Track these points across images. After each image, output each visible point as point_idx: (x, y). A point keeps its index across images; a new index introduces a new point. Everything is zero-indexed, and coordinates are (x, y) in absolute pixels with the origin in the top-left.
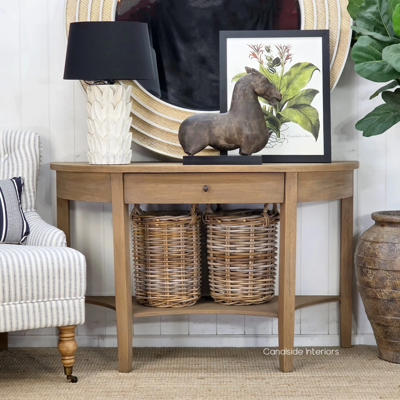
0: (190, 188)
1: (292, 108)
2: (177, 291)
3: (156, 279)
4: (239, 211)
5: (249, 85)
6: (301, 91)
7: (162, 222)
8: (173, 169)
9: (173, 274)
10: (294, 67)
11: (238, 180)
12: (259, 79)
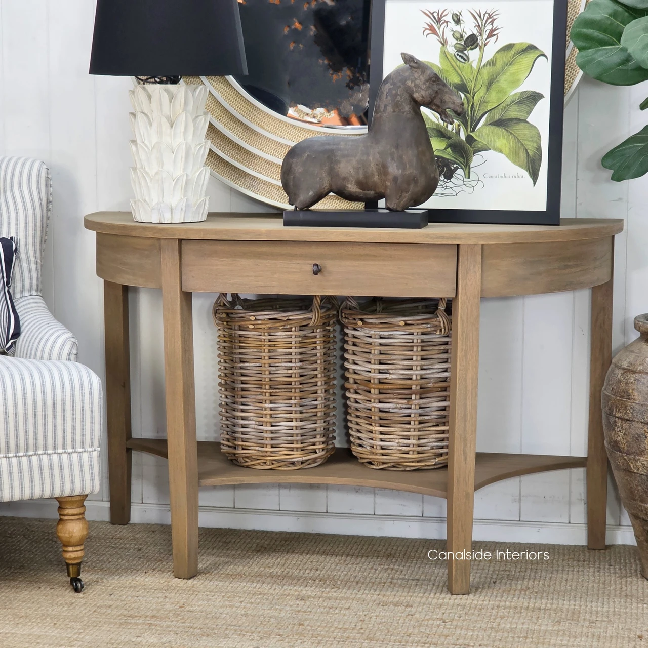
0: (291, 268)
1: (494, 125)
2: (286, 442)
3: (250, 420)
5: (402, 86)
6: (511, 94)
7: (259, 322)
8: (259, 235)
9: (277, 412)
10: (501, 51)
11: (375, 256)
12: (421, 75)
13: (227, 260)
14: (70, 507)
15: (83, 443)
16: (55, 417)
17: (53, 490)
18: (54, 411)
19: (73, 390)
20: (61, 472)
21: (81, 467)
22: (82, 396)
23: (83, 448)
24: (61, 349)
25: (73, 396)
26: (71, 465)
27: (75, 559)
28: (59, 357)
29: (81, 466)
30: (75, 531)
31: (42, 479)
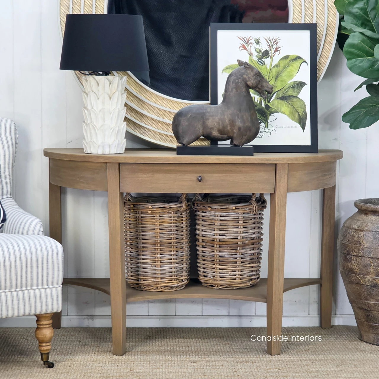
0: (185, 178)
1: (280, 99)
2: (168, 276)
6: (289, 83)
7: (155, 209)
8: (168, 160)
9: (164, 259)
10: (282, 59)
11: (231, 171)
12: (251, 72)
13: (148, 174)
16: (37, 267)
17: (36, 310)
18: (37, 264)
20: (41, 300)
21: (52, 297)
23: (53, 285)
25: (47, 255)
27: (46, 350)
31: (30, 304)
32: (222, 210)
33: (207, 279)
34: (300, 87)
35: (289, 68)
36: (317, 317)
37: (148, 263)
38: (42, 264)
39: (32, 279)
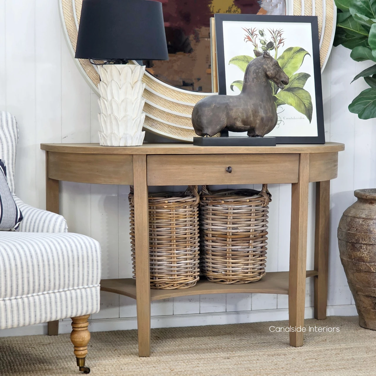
0: (214, 170)
1: (286, 91)
2: (184, 272)
3: (164, 261)
4: (224, 192)
5: (262, 68)
6: (294, 74)
7: (171, 204)
8: (200, 151)
9: (180, 255)
10: (288, 51)
11: (258, 161)
12: (270, 62)
13: (176, 166)
14: (82, 323)
15: (92, 281)
19: (87, 249)
22: (92, 253)
23: (92, 284)
24: (61, 226)
26: (87, 296)
28: (60, 231)
29: (92, 296)
30: (86, 337)
31: (72, 305)
32: (236, 202)
33: (217, 274)
34: (304, 79)
35: (294, 59)
36: (311, 309)
37: (163, 260)
38: (83, 262)
39: (74, 279)
